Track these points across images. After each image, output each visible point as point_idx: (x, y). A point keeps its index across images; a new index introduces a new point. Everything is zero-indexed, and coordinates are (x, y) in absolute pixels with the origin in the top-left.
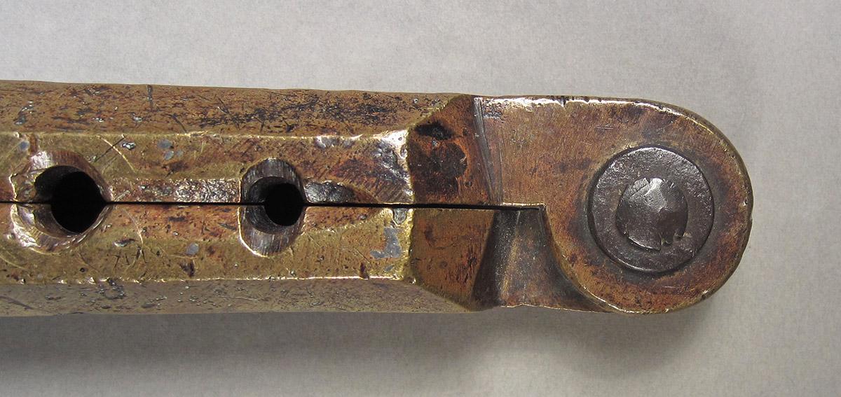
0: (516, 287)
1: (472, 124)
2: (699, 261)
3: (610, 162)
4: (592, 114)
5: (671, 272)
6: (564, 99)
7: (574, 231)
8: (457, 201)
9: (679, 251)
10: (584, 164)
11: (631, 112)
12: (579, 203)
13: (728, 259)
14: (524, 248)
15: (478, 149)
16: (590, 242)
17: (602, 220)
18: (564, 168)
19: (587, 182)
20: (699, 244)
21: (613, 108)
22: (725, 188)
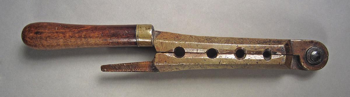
0: (292, 67)
1: (290, 44)
2: (321, 63)
3: (309, 49)
4: (306, 42)
5: (317, 65)
6: (302, 40)
7: (304, 58)
8: (290, 54)
9: (319, 61)
10: (305, 49)
11: (312, 42)
12: (304, 55)
13: (325, 63)
14: (294, 61)
15: (291, 47)
16: (306, 60)
17: (308, 57)
18: (302, 50)
19: (306, 52)
20: (322, 61)
21: (309, 41)
22: (325, 53)
